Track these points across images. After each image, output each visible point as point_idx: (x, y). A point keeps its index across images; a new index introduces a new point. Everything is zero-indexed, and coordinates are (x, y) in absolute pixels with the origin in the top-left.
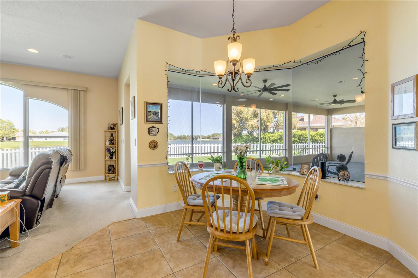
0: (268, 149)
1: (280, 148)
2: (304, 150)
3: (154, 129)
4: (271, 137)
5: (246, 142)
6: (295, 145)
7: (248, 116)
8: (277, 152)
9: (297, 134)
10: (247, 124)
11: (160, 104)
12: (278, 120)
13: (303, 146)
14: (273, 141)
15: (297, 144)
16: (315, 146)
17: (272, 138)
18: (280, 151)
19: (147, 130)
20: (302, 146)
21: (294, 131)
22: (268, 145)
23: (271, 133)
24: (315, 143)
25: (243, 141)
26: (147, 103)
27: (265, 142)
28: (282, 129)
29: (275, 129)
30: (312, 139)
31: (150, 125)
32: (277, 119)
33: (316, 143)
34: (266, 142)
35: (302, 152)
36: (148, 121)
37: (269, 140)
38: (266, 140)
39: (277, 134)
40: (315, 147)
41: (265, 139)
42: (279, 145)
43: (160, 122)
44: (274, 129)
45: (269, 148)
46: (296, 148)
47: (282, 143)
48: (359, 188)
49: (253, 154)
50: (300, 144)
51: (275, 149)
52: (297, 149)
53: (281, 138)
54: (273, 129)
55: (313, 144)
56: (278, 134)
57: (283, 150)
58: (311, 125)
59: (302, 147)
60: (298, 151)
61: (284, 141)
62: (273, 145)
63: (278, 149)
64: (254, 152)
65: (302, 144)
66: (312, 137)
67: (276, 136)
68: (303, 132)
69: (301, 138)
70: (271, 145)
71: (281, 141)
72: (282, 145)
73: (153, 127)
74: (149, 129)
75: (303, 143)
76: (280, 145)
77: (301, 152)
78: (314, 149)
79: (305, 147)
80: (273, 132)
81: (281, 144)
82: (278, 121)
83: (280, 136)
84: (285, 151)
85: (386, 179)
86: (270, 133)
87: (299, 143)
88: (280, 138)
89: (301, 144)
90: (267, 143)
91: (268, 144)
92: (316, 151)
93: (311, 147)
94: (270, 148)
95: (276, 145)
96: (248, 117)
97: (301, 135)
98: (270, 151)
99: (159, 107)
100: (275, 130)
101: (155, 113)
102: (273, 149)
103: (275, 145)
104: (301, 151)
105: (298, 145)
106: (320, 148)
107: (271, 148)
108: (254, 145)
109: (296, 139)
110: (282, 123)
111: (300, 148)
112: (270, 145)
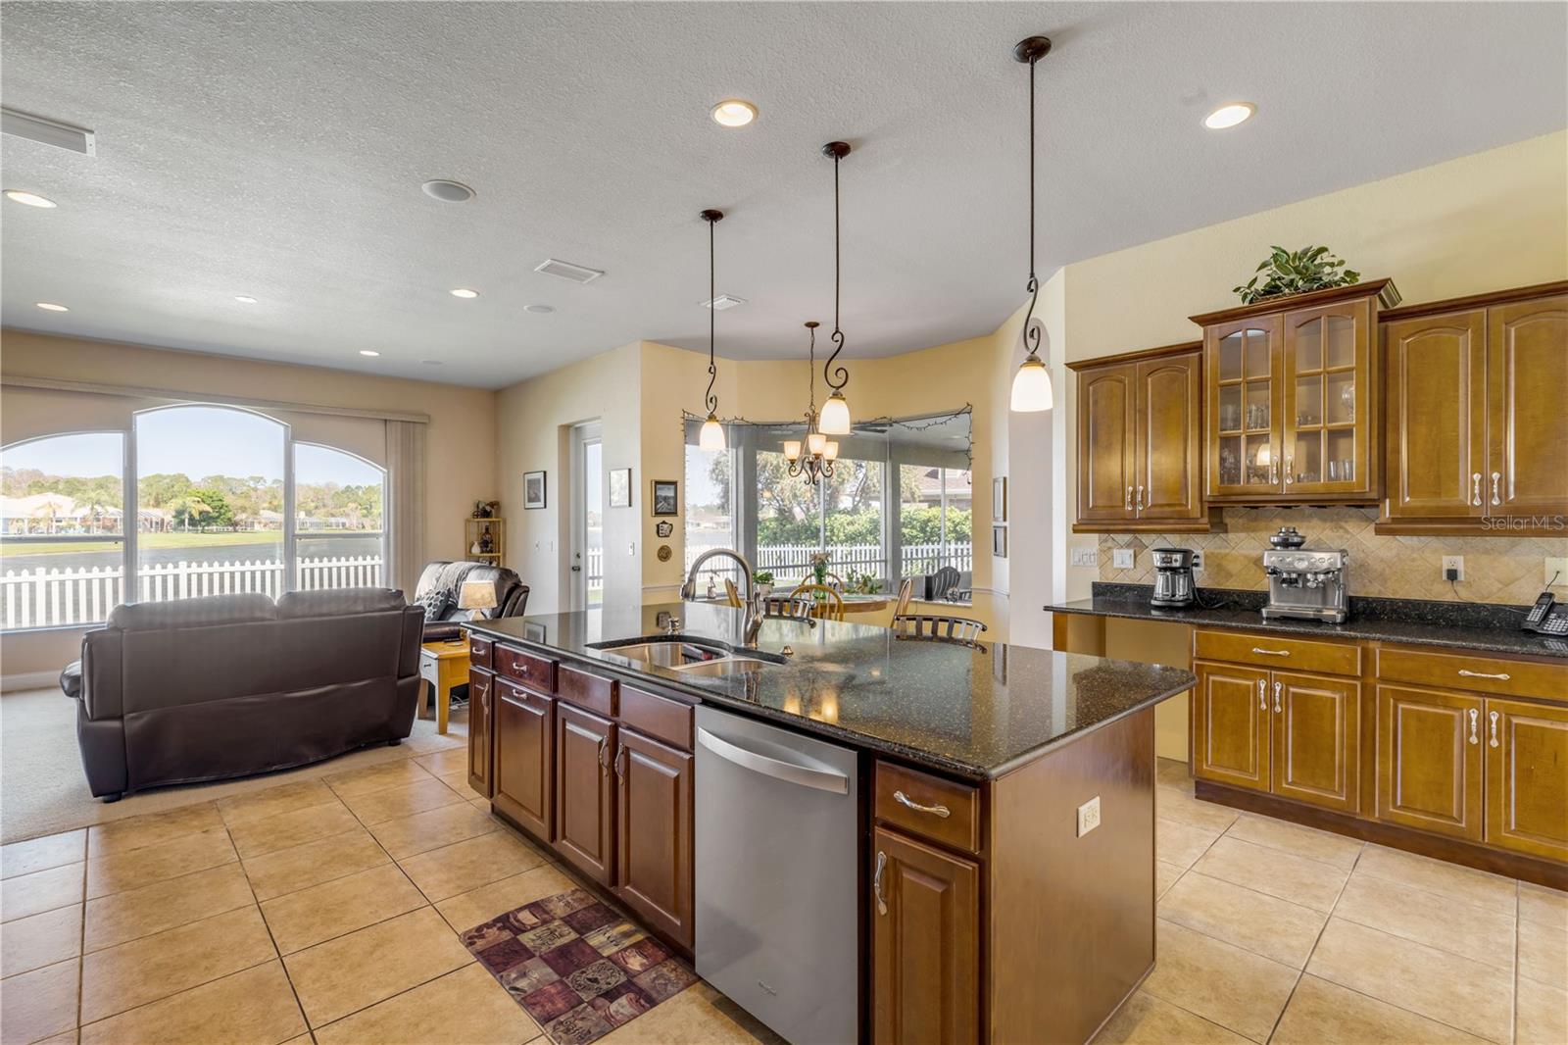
0: (839, 561)
1: (873, 556)
2: (936, 561)
3: (665, 526)
4: (848, 524)
5: (776, 539)
6: (912, 547)
7: (781, 462)
8: (866, 569)
9: (918, 517)
10: (779, 487)
11: (674, 483)
12: (865, 475)
13: (933, 551)
14: (852, 539)
15: (917, 544)
16: (962, 550)
17: (850, 529)
18: (873, 564)
19: (656, 528)
20: (930, 551)
21: (907, 509)
22: (839, 548)
23: (848, 513)
24: (962, 543)
25: (767, 537)
26: (657, 483)
27: (832, 540)
28: (877, 499)
29: (859, 502)
30: (955, 531)
31: (660, 519)
32: (864, 471)
33: (965, 542)
34: (835, 538)
35: (930, 567)
36: (657, 514)
37: (841, 534)
38: (833, 535)
39: (864, 517)
40: (962, 553)
41: (832, 531)
42: (870, 548)
43: (674, 513)
44: (857, 499)
45: (842, 558)
46: (914, 556)
47: (878, 543)
48: (965, 607)
49: (796, 575)
50: (925, 547)
51: (858, 560)
52: (917, 559)
53: (876, 527)
54: (854, 500)
55: (956, 547)
56: (869, 516)
57: (880, 561)
58: (948, 491)
59: (931, 555)
60: (920, 566)
61: (881, 538)
62: (854, 548)
63: (868, 559)
64: (800, 569)
65: (930, 546)
66: (956, 526)
67: (862, 521)
68: (935, 511)
69: (928, 529)
70: (849, 549)
71: (875, 538)
72: (878, 548)
73: (664, 522)
74: (658, 526)
75: (933, 544)
76: (873, 548)
77: (928, 568)
78: (959, 559)
79: (939, 553)
80: (855, 510)
81: (875, 545)
82: (867, 478)
83: (872, 521)
84: (883, 564)
85: (990, 591)
86: (845, 512)
87: (922, 544)
88: (874, 530)
89: (928, 544)
90: (836, 544)
91: (839, 545)
92: (965, 564)
93: (953, 554)
94: (847, 557)
95: (863, 548)
96: (781, 465)
97: (929, 521)
98: (845, 566)
99: (673, 487)
100: (860, 504)
101: (666, 499)
102: (854, 560)
103: (858, 548)
104: (928, 564)
105: (920, 547)
106: (962, 556)
107: (849, 557)
108: (799, 549)
109: (915, 533)
110: (877, 485)
111: (925, 555)
112: (846, 548)
